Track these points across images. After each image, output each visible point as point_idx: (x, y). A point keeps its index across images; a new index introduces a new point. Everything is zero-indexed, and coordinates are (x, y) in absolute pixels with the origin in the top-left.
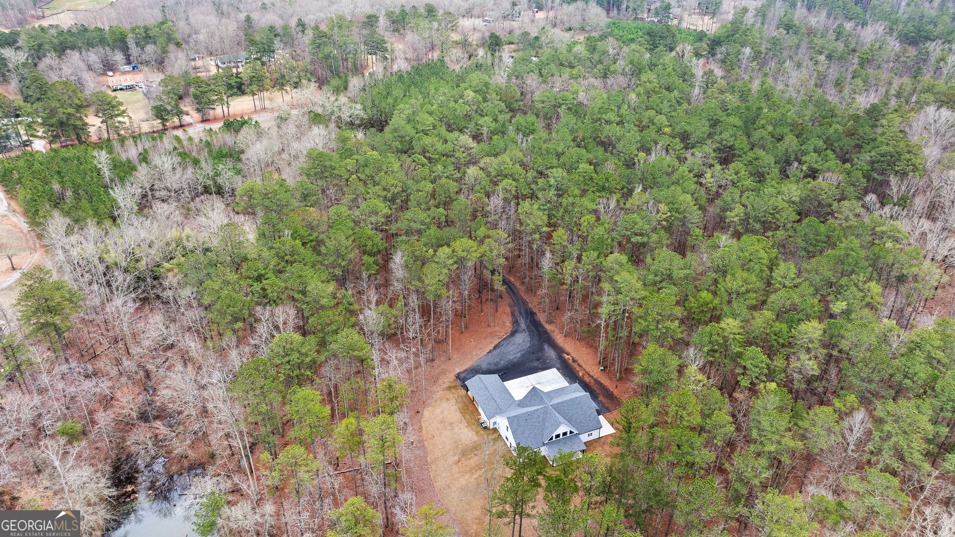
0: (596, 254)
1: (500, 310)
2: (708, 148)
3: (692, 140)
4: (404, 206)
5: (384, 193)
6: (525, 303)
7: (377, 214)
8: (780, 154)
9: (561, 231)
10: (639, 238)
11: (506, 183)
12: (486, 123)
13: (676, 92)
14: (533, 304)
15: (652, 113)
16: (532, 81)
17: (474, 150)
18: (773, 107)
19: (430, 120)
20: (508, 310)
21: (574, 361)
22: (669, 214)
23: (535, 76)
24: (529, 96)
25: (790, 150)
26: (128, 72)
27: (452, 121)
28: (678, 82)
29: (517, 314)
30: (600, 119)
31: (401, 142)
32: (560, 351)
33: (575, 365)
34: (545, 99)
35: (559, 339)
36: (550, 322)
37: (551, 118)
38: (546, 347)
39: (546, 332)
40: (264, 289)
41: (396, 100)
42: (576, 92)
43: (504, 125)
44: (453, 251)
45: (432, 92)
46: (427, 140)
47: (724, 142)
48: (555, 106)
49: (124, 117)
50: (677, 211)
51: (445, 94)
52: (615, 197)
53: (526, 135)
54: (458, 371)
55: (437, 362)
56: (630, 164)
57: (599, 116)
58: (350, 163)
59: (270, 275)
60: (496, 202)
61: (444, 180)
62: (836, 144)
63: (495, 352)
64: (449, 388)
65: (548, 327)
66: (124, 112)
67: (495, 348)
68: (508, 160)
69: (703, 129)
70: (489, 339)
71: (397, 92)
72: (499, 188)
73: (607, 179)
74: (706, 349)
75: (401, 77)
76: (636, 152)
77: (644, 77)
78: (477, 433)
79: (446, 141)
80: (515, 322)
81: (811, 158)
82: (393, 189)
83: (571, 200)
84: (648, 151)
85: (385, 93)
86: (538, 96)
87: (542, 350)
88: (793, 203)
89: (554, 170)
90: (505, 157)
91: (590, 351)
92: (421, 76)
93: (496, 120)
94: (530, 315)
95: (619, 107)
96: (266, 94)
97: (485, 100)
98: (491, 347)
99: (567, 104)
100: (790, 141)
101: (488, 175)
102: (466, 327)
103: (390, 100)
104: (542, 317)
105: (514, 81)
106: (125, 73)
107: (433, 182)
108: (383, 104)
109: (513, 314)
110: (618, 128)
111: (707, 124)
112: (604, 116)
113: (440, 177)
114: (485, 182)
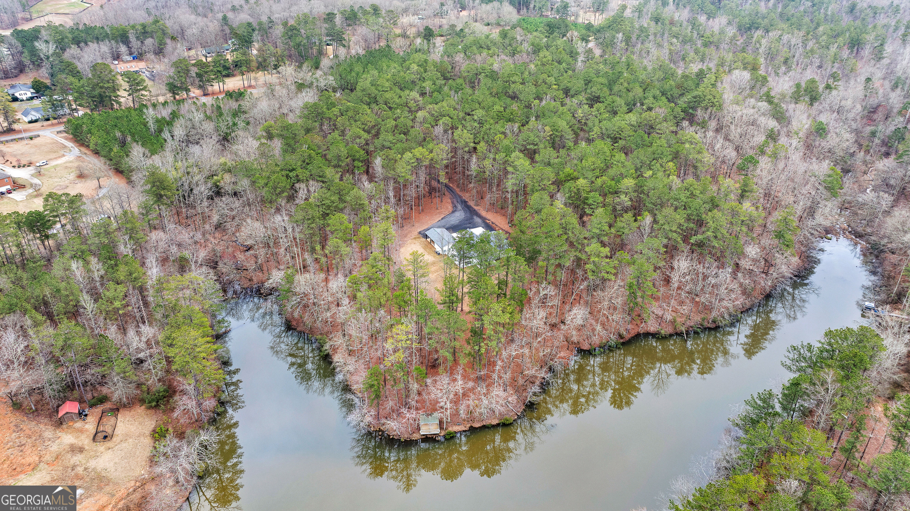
0: (505, 154)
1: (444, 201)
2: (582, 97)
3: (572, 92)
4: (377, 135)
5: (363, 126)
6: (460, 197)
7: (360, 138)
8: (629, 99)
9: (482, 144)
10: (532, 146)
11: (445, 120)
12: (428, 85)
13: (564, 64)
14: (466, 196)
15: (545, 76)
16: (459, 57)
17: (421, 102)
18: (632, 72)
19: (387, 84)
20: (449, 201)
21: (493, 223)
22: (551, 133)
23: (462, 55)
24: (457, 69)
25: (636, 97)
26: (130, 61)
27: (403, 86)
28: (567, 58)
29: (455, 202)
30: (509, 81)
31: (369, 98)
32: (484, 219)
33: (494, 225)
34: (469, 69)
35: (483, 213)
36: (477, 205)
37: (474, 83)
38: (475, 217)
39: (475, 210)
40: (297, 176)
41: (357, 75)
42: (492, 65)
43: (440, 87)
44: (414, 155)
45: (385, 68)
46: (388, 95)
47: (593, 94)
48: (477, 74)
49: (146, 91)
50: (557, 131)
51: (395, 68)
52: (517, 125)
53: (456, 92)
54: (419, 230)
55: (405, 228)
56: (529, 107)
57: (508, 79)
58: (336, 111)
59: (299, 168)
60: (439, 130)
61: (402, 119)
62: (669, 93)
63: (443, 221)
64: (415, 238)
65: (476, 208)
66: (145, 87)
67: (442, 219)
68: (445, 105)
69: (580, 85)
70: (438, 215)
71: (358, 68)
72: (441, 122)
73: (512, 114)
74: (567, 195)
75: (359, 59)
76: (532, 100)
77: (541, 54)
78: (434, 257)
79: (400, 97)
80: (455, 206)
81: (649, 101)
82: (369, 124)
83: (488, 126)
84: (541, 100)
85: (348, 70)
86: (464, 68)
87: (472, 219)
88: (632, 125)
89: (477, 111)
90: (444, 104)
91: (504, 218)
92: (374, 57)
93: (434, 84)
94: (464, 203)
95: (522, 73)
96: (253, 75)
97: (425, 71)
98: (440, 219)
99: (485, 73)
100: (638, 91)
101: (433, 115)
102: (423, 211)
103: (353, 74)
104: (471, 203)
105: (446, 58)
106: (128, 62)
107: (395, 120)
108: (349, 77)
109: (453, 203)
110: (521, 86)
111: (583, 82)
112: (511, 78)
113: (399, 117)
114: (430, 119)
